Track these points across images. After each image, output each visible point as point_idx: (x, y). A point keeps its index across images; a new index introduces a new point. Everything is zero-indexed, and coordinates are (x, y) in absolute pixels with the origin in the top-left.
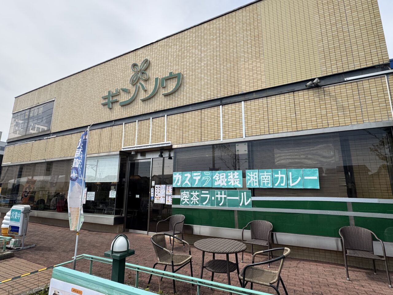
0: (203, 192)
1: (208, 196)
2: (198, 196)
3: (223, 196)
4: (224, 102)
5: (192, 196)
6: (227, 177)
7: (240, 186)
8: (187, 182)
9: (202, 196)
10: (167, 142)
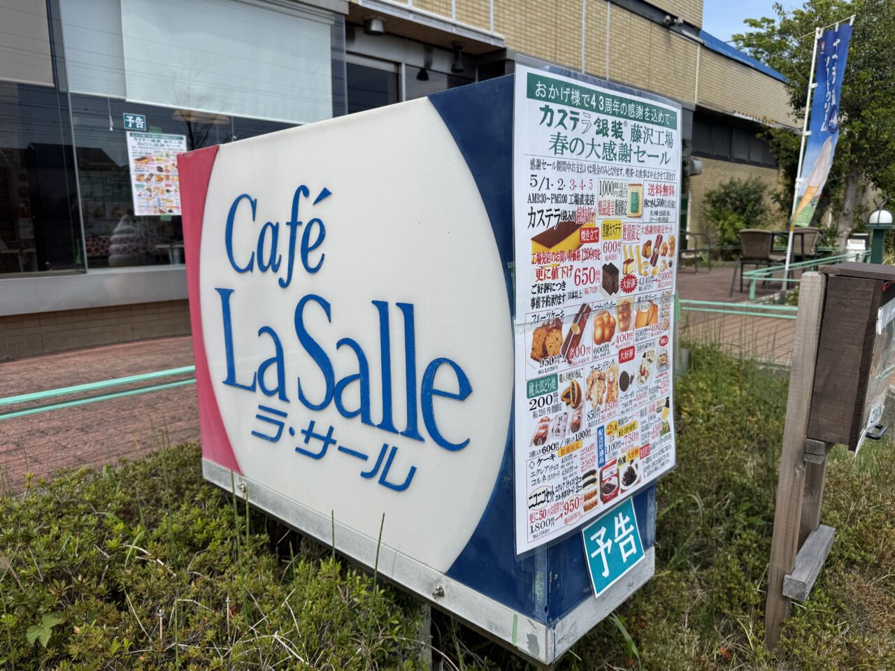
10: (496, 34)
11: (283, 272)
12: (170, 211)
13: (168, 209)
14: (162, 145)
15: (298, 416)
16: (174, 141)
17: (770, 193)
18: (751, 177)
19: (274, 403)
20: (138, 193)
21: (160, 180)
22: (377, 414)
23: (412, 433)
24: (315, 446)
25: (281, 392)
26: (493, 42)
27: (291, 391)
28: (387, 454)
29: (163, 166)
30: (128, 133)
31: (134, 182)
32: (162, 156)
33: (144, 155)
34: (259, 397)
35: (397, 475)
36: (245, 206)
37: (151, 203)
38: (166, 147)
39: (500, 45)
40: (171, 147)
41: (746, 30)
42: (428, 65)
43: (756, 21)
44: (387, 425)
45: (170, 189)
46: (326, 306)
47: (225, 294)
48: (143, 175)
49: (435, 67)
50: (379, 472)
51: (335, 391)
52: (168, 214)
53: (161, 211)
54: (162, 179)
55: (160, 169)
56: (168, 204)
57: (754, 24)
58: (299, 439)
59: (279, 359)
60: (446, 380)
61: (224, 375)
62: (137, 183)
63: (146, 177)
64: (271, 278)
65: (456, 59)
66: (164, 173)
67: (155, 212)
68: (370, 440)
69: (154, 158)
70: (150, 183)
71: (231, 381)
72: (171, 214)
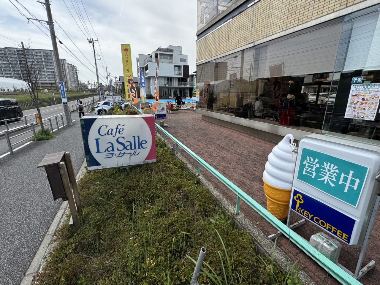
12: (363, 118)
13: (361, 117)
14: (368, 89)
16: (375, 86)
20: (349, 109)
21: (362, 104)
29: (365, 98)
30: (352, 85)
31: (348, 104)
32: (367, 94)
33: (357, 94)
37: (353, 113)
38: (370, 89)
40: (373, 89)
45: (365, 108)
48: (354, 102)
52: (361, 119)
53: (357, 117)
54: (363, 104)
55: (363, 99)
56: (363, 115)
62: (350, 105)
63: (354, 103)
66: (365, 101)
67: (354, 117)
69: (362, 95)
70: (356, 105)
72: (363, 119)
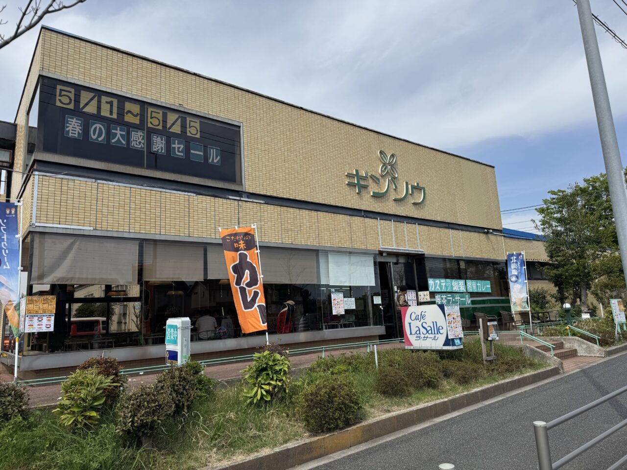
0: (448, 295)
1: (451, 298)
2: (446, 298)
3: (459, 298)
4: (450, 226)
5: (442, 299)
6: (459, 284)
7: (465, 291)
8: (438, 287)
9: (448, 298)
10: (421, 250)
11: (420, 320)
14: (338, 296)
15: (422, 336)
16: (340, 294)
17: (549, 295)
18: (538, 288)
19: (419, 335)
22: (433, 333)
23: (438, 334)
24: (425, 339)
25: (420, 334)
26: (420, 253)
27: (421, 333)
28: (435, 337)
33: (334, 299)
34: (416, 335)
35: (436, 338)
36: (413, 314)
39: (423, 253)
41: (549, 197)
42: (398, 261)
43: (554, 192)
44: (435, 334)
45: (340, 307)
46: (426, 323)
47: (410, 324)
49: (400, 261)
50: (434, 339)
51: (428, 332)
54: (338, 305)
55: (338, 302)
57: (553, 193)
58: (423, 338)
59: (419, 330)
60: (441, 328)
61: (409, 333)
64: (418, 321)
65: (408, 259)
68: (432, 336)
69: (337, 299)
71: (411, 334)
